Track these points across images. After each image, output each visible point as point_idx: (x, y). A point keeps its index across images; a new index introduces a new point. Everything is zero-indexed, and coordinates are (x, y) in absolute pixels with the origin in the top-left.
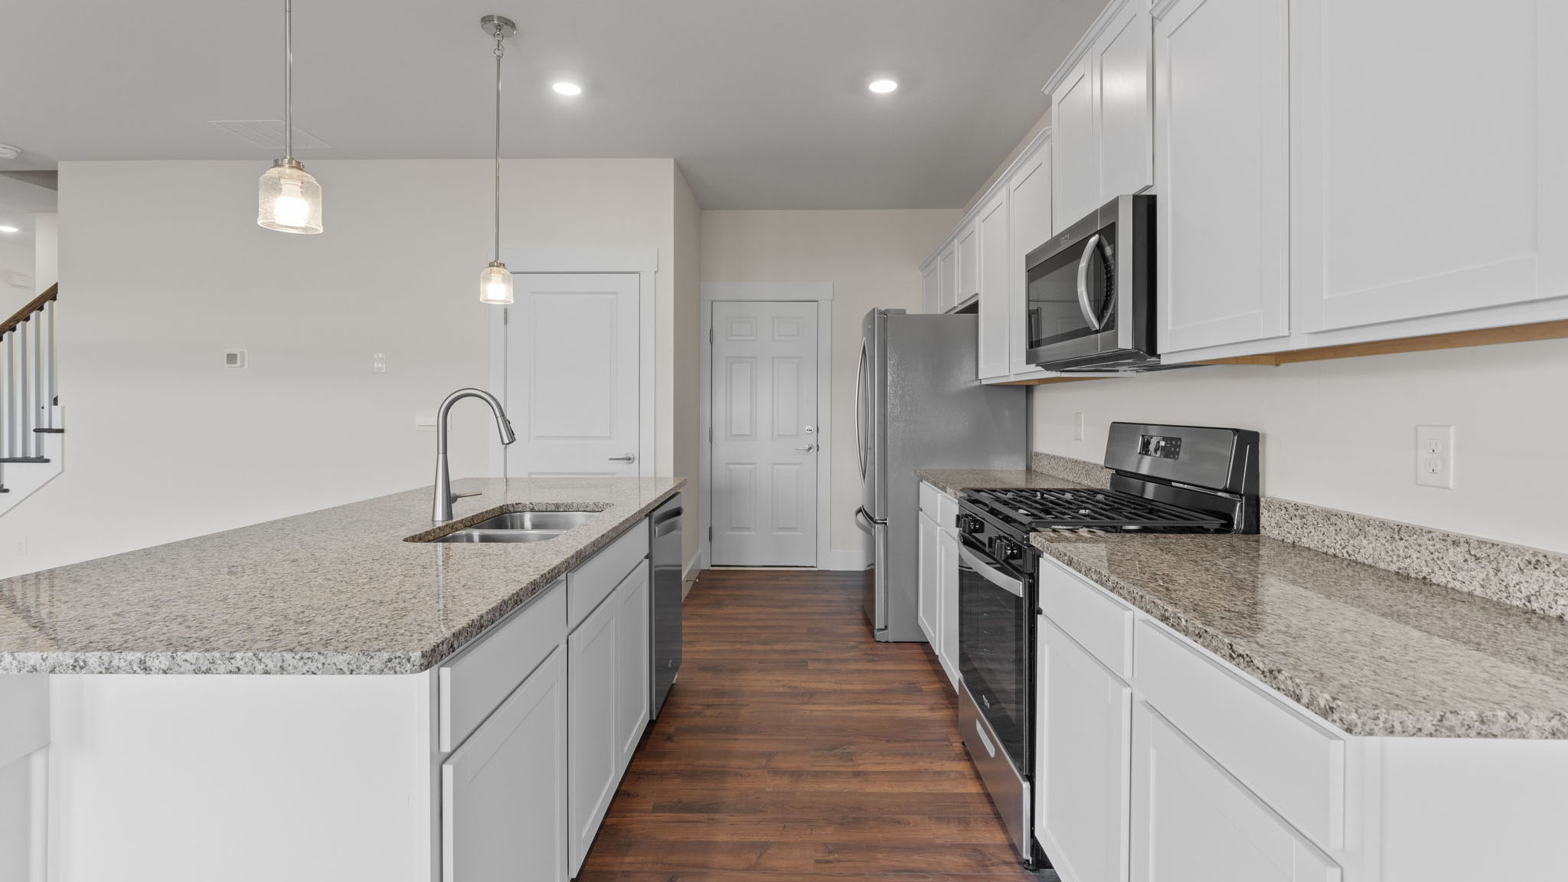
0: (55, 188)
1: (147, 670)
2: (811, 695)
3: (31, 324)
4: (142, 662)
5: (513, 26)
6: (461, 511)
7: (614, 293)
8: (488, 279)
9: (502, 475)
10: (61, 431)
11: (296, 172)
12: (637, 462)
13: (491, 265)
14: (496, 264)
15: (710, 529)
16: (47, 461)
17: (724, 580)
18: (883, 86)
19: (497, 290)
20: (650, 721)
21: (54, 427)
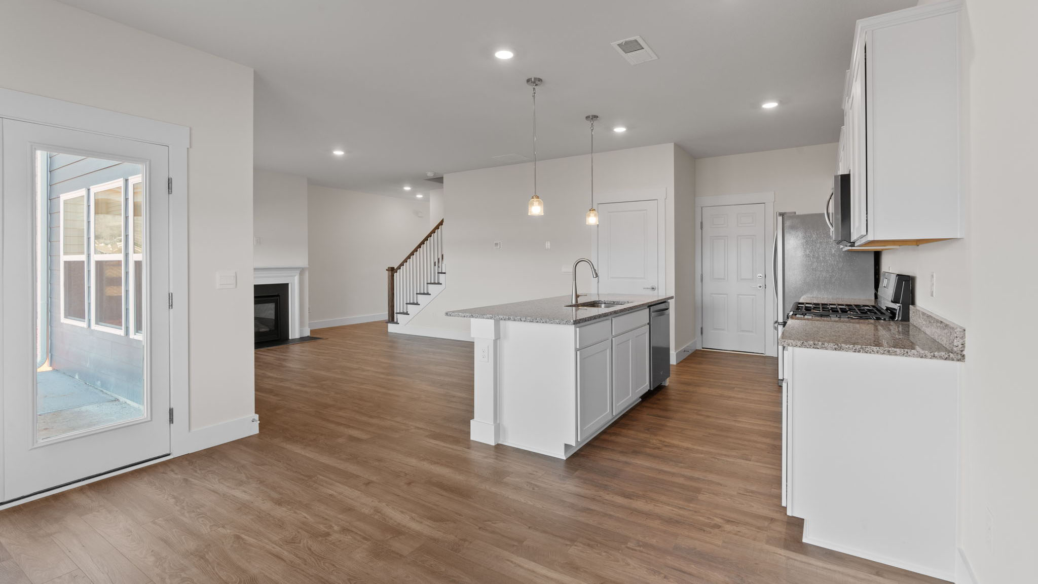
0: (443, 183)
1: (521, 321)
2: (729, 398)
3: (436, 233)
4: (520, 319)
5: (597, 117)
6: (580, 301)
7: (645, 210)
8: (589, 216)
9: (597, 293)
10: (445, 273)
11: (537, 199)
12: (657, 290)
13: (590, 210)
14: (592, 210)
15: (702, 328)
16: (441, 284)
17: (706, 354)
18: (770, 105)
19: (592, 220)
20: (649, 390)
21: (443, 272)
